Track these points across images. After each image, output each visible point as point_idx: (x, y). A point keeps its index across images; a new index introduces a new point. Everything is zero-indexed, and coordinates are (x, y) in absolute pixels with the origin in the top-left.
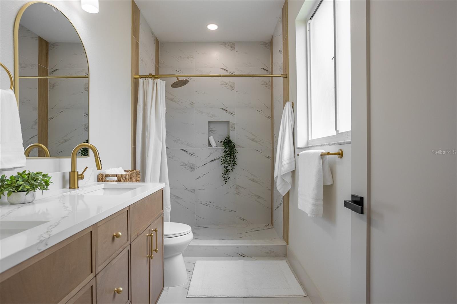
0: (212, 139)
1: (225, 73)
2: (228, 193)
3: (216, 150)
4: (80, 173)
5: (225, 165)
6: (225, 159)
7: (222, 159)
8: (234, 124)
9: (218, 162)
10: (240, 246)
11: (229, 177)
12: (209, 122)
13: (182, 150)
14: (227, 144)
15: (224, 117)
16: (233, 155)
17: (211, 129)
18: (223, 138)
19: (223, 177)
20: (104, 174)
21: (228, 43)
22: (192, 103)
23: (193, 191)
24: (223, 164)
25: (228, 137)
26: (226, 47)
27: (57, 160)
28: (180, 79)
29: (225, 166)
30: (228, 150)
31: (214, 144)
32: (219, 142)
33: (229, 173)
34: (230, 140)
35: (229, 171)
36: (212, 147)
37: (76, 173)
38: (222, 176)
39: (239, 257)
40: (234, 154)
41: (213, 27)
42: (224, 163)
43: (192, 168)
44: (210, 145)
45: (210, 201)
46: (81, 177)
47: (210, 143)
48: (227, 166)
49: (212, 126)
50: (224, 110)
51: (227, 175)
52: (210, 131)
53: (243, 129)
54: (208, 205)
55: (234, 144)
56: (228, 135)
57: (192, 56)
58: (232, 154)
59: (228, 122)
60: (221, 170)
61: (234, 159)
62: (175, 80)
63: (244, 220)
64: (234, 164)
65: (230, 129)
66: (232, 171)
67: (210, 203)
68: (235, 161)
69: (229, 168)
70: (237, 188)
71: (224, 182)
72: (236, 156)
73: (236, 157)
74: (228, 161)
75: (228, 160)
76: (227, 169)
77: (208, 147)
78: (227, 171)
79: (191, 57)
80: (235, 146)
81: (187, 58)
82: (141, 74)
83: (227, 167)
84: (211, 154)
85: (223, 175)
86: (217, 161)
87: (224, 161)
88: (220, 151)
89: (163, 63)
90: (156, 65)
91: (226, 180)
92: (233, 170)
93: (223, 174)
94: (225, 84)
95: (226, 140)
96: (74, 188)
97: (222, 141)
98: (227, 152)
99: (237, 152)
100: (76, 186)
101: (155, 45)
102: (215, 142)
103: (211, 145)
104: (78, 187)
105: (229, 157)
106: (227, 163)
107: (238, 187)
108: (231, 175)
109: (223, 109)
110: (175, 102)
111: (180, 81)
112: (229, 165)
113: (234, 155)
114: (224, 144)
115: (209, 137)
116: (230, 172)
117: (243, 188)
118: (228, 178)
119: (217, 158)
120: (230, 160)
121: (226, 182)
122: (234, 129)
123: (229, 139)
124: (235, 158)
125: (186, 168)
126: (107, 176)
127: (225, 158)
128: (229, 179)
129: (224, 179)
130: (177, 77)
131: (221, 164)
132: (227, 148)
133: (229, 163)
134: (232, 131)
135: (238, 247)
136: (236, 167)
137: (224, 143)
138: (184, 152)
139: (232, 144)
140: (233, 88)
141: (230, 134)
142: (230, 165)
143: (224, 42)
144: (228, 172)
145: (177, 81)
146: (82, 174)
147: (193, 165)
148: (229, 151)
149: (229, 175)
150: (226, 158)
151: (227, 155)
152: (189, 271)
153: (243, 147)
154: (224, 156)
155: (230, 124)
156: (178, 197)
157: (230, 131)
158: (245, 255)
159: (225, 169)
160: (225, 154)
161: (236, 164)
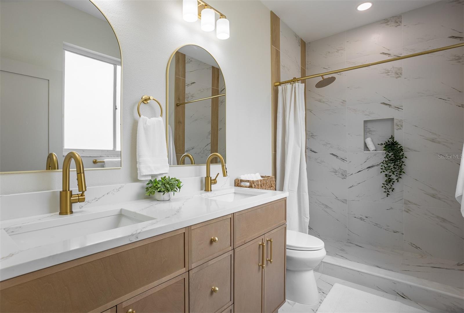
0: (369, 141)
1: (386, 58)
2: (392, 208)
3: (375, 155)
4: (213, 178)
5: (387, 173)
6: (386, 166)
7: (382, 166)
8: (401, 121)
9: (377, 169)
11: (393, 189)
12: (366, 122)
13: (332, 154)
14: (389, 147)
15: (386, 113)
16: (398, 161)
17: (369, 129)
18: (385, 139)
19: (384, 187)
20: (239, 179)
21: (391, 19)
22: (343, 102)
23: (345, 201)
24: (384, 171)
25: (392, 138)
26: (388, 25)
27: (198, 167)
28: (325, 77)
29: (386, 175)
30: (392, 155)
31: (371, 147)
32: (379, 144)
33: (393, 184)
34: (395, 141)
35: (393, 180)
36: (370, 151)
37: (209, 178)
38: (383, 187)
39: (396, 296)
40: (400, 159)
41: (364, 7)
42: (385, 171)
43: (344, 175)
44: (366, 148)
45: (367, 216)
46: (214, 182)
47: (367, 146)
48: (390, 174)
49: (369, 125)
50: (386, 104)
51: (390, 186)
52: (367, 132)
53: (416, 126)
54: (364, 220)
55: (400, 147)
56: (392, 136)
57: (342, 48)
58: (398, 159)
59: (393, 119)
60: (382, 179)
61: (401, 166)
62: (321, 79)
63: (417, 247)
64: (401, 172)
65: (395, 127)
66: (398, 181)
67: (367, 217)
68: (402, 169)
69: (393, 177)
70: (405, 204)
71: (386, 194)
72: (403, 162)
73: (404, 163)
74: (392, 169)
75: (392, 167)
76: (390, 178)
77: (364, 150)
78: (389, 181)
79: (341, 50)
80: (402, 150)
81: (337, 52)
82: (282, 81)
83: (390, 176)
84: (368, 159)
85: (383, 185)
86: (375, 168)
87: (385, 168)
88: (381, 156)
89: (310, 64)
90: (301, 67)
91: (389, 192)
92: (400, 180)
93: (383, 184)
94: (387, 72)
95: (389, 141)
96: (208, 191)
97: (383, 143)
98: (390, 156)
99: (405, 157)
100: (209, 189)
101: (300, 47)
102: (373, 145)
103: (368, 148)
104: (211, 190)
105: (393, 164)
106: (389, 170)
107: (407, 202)
108: (396, 186)
109: (384, 103)
110: (324, 102)
111: (326, 79)
112: (393, 173)
113: (400, 161)
114: (385, 147)
115: (365, 138)
116: (394, 182)
117: (416, 204)
118: (391, 190)
119: (376, 164)
120: (394, 168)
121: (388, 194)
122: (401, 128)
123: (393, 141)
124: (402, 165)
125: (336, 174)
126: (242, 181)
127: (387, 164)
128: (392, 191)
129: (385, 190)
130: (322, 76)
131: (381, 172)
132: (389, 153)
133: (394, 170)
134: (397, 130)
135: (395, 282)
136: (403, 176)
137: (386, 145)
138: (335, 157)
139: (398, 147)
140: (398, 74)
141: (395, 135)
142: (395, 173)
143: (385, 20)
144: (391, 183)
145: (322, 79)
146: (215, 179)
147: (345, 171)
148: (393, 156)
149: (393, 187)
150: (389, 164)
151: (390, 160)
152: (323, 292)
153: (415, 151)
154: (386, 161)
155: (395, 121)
156: (327, 206)
157: (395, 130)
158: (407, 297)
159: (386, 178)
160: (387, 159)
161: (403, 172)
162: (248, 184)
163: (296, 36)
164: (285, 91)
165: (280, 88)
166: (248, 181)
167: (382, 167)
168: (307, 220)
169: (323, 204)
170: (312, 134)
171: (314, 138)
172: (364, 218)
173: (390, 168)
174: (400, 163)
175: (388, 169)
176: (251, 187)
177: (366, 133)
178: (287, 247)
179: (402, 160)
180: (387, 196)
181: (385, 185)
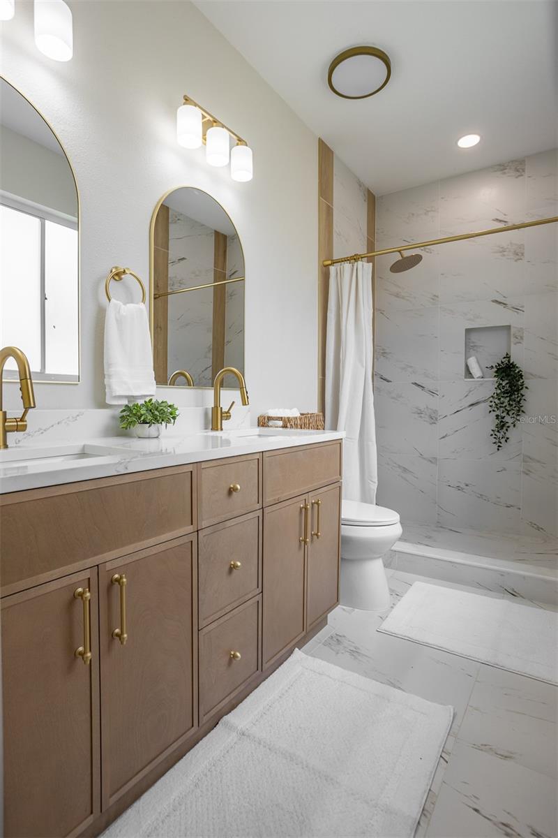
0: (472, 362)
1: (502, 226)
2: (505, 469)
3: (482, 384)
4: (225, 409)
5: (498, 412)
6: (497, 401)
7: (491, 402)
8: (521, 330)
9: (484, 407)
10: (508, 573)
11: (508, 438)
12: (468, 331)
13: (415, 384)
14: (503, 372)
15: (499, 317)
16: (516, 393)
17: (473, 342)
18: (497, 359)
19: (494, 436)
20: (266, 415)
21: (510, 164)
22: (435, 298)
23: (433, 460)
24: (494, 411)
25: (508, 357)
26: (505, 173)
27: (200, 391)
28: (407, 254)
29: (497, 416)
30: (507, 383)
31: (476, 371)
32: (488, 368)
33: (507, 430)
34: (511, 362)
35: (507, 425)
36: (473, 378)
37: (219, 409)
38: (492, 435)
39: (504, 594)
40: (518, 390)
41: (469, 141)
42: (496, 409)
43: (433, 418)
44: (469, 373)
45: (467, 484)
46: (227, 416)
47: (470, 371)
48: (503, 415)
49: (474, 337)
50: (500, 303)
51: (502, 433)
52: (469, 348)
54: (463, 489)
55: (519, 372)
56: (507, 354)
57: (433, 209)
58: (515, 391)
59: (508, 327)
60: (491, 422)
61: (519, 402)
62: (398, 257)
63: (538, 529)
64: (519, 411)
65: (512, 340)
66: (514, 426)
68: (522, 407)
69: (508, 419)
70: (524, 461)
71: (496, 446)
72: (523, 396)
73: (524, 398)
74: (506, 406)
75: (506, 404)
76: (502, 422)
77: (466, 378)
78: (502, 426)
79: (433, 211)
80: (521, 376)
81: (425, 214)
82: (335, 257)
83: (503, 418)
84: (470, 391)
85: (492, 433)
86: (482, 405)
87: (496, 405)
88: (489, 386)
89: (382, 231)
90: (368, 239)
91: (500, 443)
92: (517, 423)
93: (493, 430)
94: (503, 251)
95: (502, 362)
96: (217, 430)
97: (494, 366)
98: (504, 386)
99: (526, 388)
100: (219, 427)
101: (366, 203)
102: (479, 369)
103: (471, 374)
104: (222, 429)
105: (508, 399)
106: (502, 409)
107: (527, 459)
108: (512, 433)
109: (496, 301)
110: (403, 298)
111: (407, 257)
112: (508, 414)
113: (518, 394)
114: (496, 372)
115: (466, 359)
116: (508, 427)
117: (539, 462)
118: (504, 440)
119: (484, 399)
120: (509, 404)
121: (499, 446)
122: (521, 341)
123: (509, 361)
124: (520, 399)
125: (421, 417)
126: (270, 418)
127: (499, 399)
128: (506, 441)
129: (494, 440)
130: (399, 251)
131: (490, 412)
132: (503, 381)
133: (508, 409)
134: (515, 344)
135: (502, 574)
137: (498, 369)
138: (419, 389)
139: (516, 372)
140: (519, 254)
141: (512, 352)
142: (510, 413)
143: (500, 165)
144: (505, 428)
145: (400, 258)
146: (228, 412)
147: (435, 412)
148: (508, 385)
149: (508, 435)
150: (502, 399)
151: (504, 393)
152: (396, 594)
153: (540, 377)
154: (497, 395)
155: (513, 330)
156: (405, 470)
157: (512, 346)
158: (518, 594)
159: (497, 421)
160: (499, 391)
161: (523, 411)
162: (281, 423)
163: (360, 184)
164: (340, 275)
165: (332, 269)
166: (281, 419)
167: (491, 404)
168: (374, 486)
169: (399, 467)
170: (383, 350)
171: (387, 358)
172: (463, 486)
173: (504, 405)
174: (518, 397)
175: (500, 407)
176: (285, 426)
177: (468, 350)
178: (343, 522)
179: (522, 392)
180: (498, 449)
181: (496, 433)
